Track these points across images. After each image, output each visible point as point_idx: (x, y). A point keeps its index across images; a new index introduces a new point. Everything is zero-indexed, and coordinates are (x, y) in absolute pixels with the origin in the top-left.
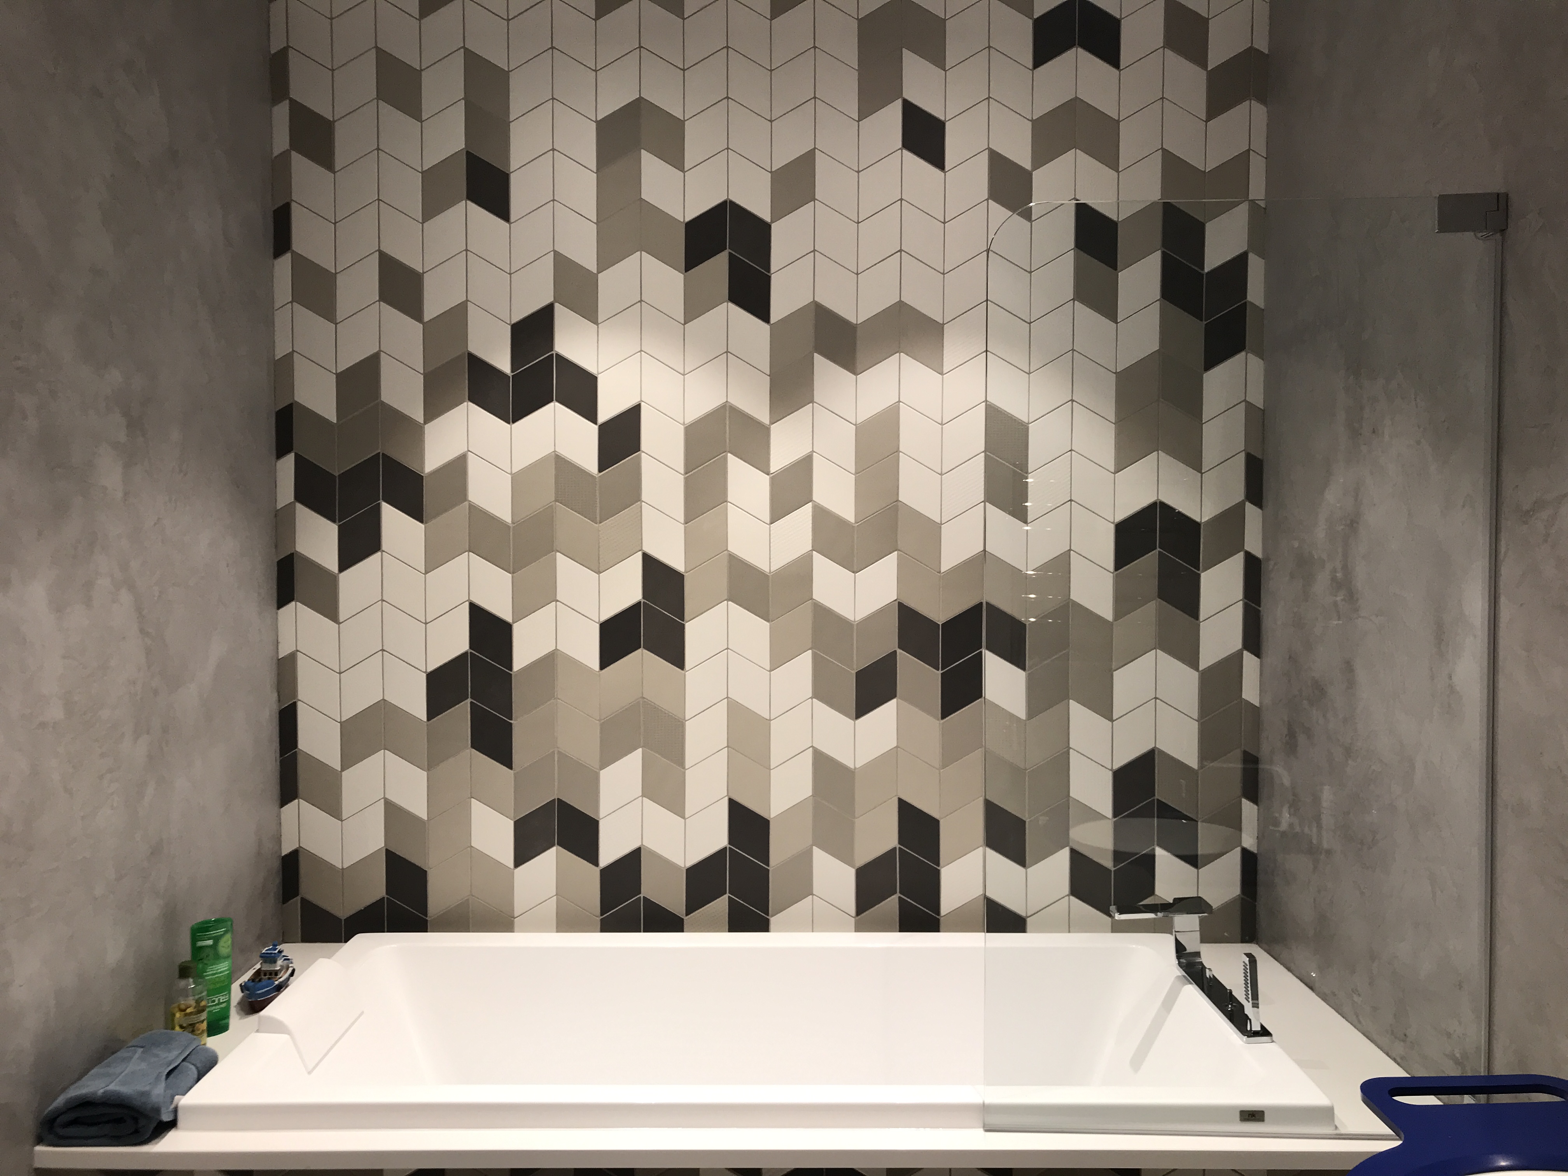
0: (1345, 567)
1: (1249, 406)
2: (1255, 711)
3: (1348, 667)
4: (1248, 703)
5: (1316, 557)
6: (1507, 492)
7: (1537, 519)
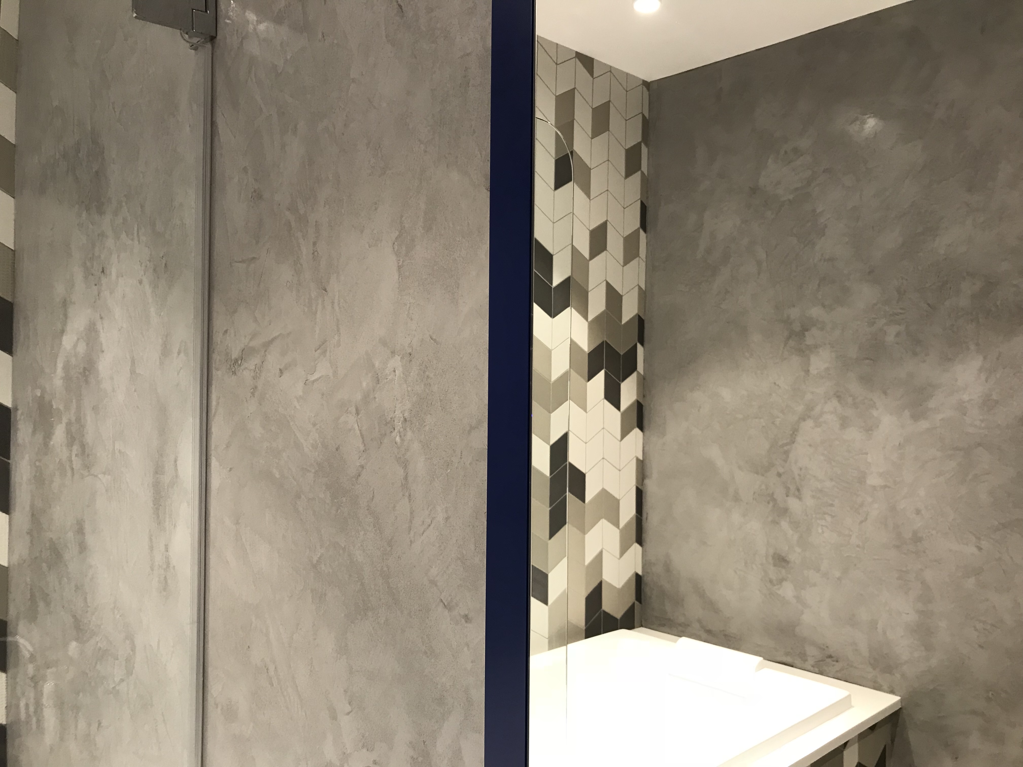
0: (78, 420)
2: (6, 572)
3: (80, 531)
5: (54, 407)
6: (217, 337)
7: (246, 368)
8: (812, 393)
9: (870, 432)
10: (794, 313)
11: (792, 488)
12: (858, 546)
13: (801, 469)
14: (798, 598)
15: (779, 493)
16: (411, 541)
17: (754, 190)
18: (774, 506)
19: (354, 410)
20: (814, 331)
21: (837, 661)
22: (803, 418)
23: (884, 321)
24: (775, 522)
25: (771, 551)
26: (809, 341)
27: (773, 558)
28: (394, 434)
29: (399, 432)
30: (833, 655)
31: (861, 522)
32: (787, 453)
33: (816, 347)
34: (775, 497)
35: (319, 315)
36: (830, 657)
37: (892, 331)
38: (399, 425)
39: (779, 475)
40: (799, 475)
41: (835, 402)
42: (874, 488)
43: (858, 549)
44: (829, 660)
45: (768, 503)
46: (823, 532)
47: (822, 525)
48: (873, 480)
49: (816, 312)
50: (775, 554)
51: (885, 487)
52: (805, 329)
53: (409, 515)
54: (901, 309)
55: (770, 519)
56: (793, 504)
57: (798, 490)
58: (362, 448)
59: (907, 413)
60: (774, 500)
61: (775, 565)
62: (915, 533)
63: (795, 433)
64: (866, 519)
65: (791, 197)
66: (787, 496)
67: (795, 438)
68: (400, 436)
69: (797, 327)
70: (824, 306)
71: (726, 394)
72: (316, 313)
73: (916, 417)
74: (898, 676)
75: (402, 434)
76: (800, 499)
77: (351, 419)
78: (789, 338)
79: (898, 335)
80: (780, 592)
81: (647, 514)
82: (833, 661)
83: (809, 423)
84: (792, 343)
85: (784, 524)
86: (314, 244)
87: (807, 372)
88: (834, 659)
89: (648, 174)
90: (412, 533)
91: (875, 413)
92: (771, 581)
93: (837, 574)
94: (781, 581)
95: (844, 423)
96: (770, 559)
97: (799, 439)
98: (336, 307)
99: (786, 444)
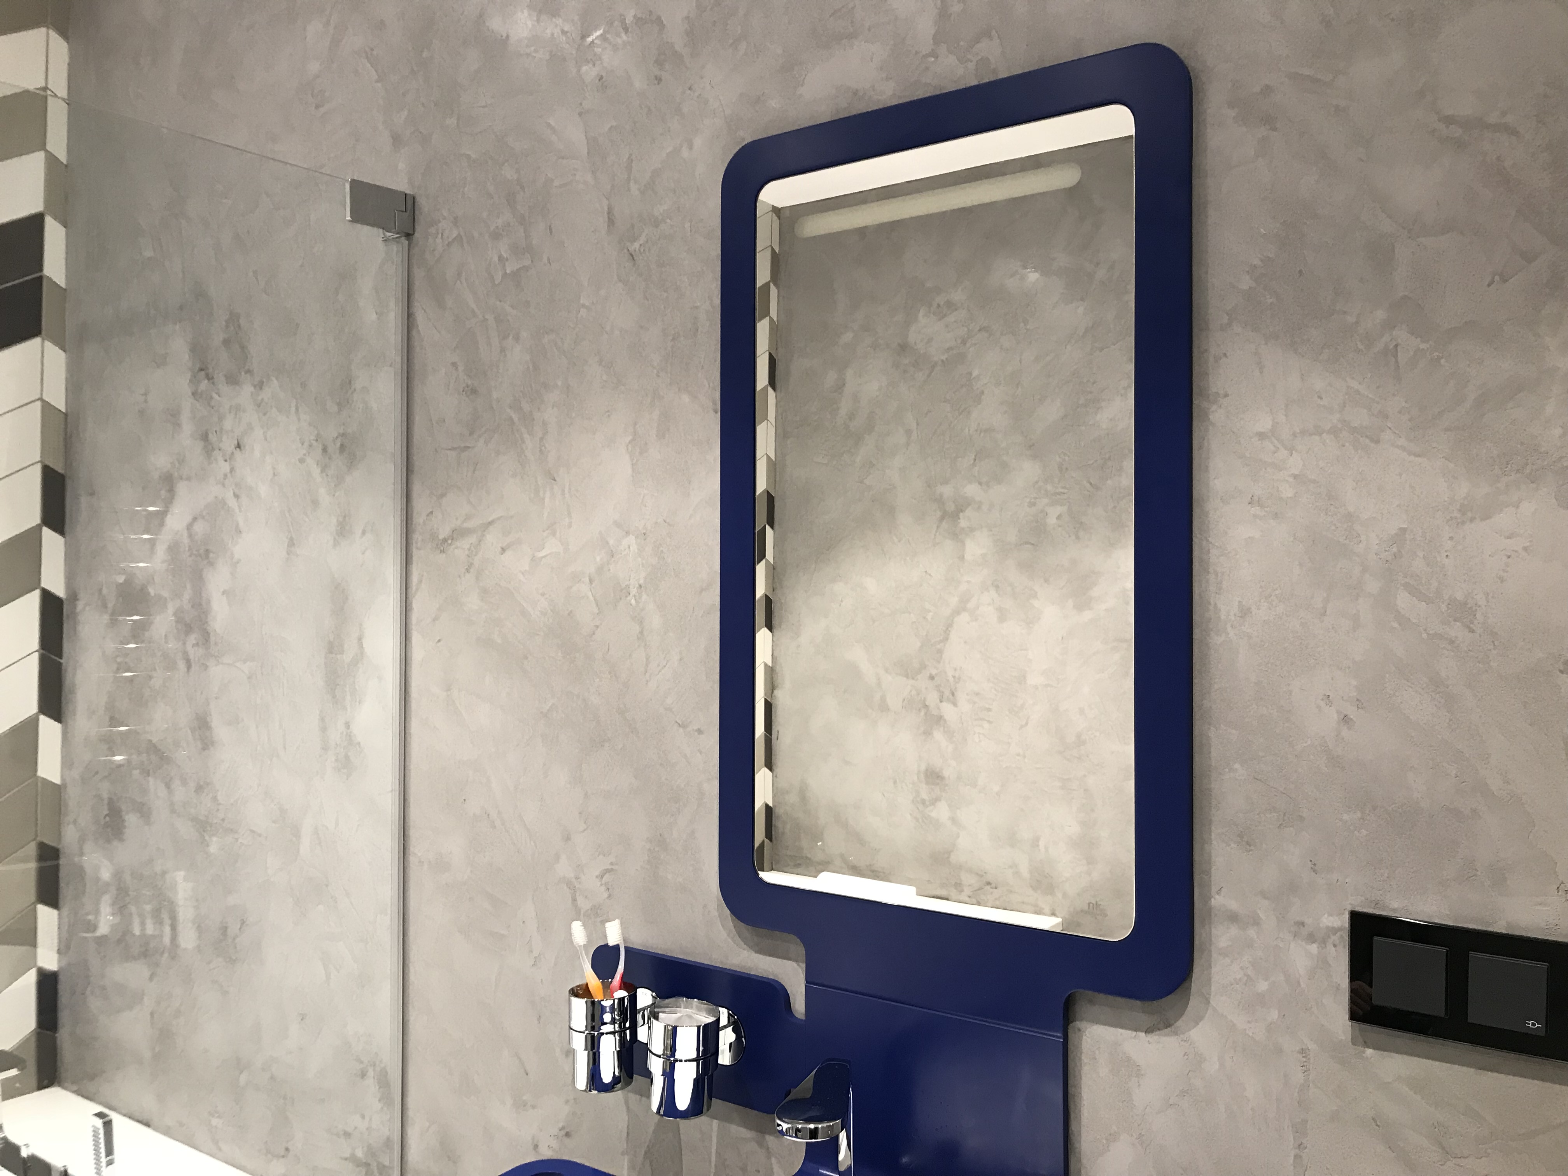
0: (197, 606)
1: (47, 408)
2: (57, 791)
3: (202, 724)
4: (46, 782)
5: (152, 594)
6: (419, 519)
7: (457, 548)
8: (968, 582)
9: (1031, 625)
10: (947, 491)
11: (947, 693)
12: (1018, 755)
13: (955, 670)
14: (954, 820)
15: (932, 698)
16: (647, 681)
17: (904, 348)
18: (926, 714)
19: (587, 580)
20: (969, 512)
21: (996, 888)
22: (957, 612)
23: (1046, 501)
24: (928, 733)
25: (923, 767)
26: (963, 523)
27: (926, 776)
28: (629, 598)
29: (635, 596)
30: (991, 882)
31: (1022, 727)
32: (940, 652)
33: (972, 530)
34: (927, 704)
35: (547, 500)
36: (989, 883)
37: (1054, 512)
38: (634, 591)
39: (932, 678)
40: (954, 677)
41: (993, 593)
42: (1036, 687)
43: (1017, 757)
44: (988, 887)
45: (920, 710)
46: (980, 741)
47: (979, 733)
48: (1035, 679)
49: (971, 490)
50: (927, 770)
51: (1047, 686)
52: (960, 510)
53: (645, 660)
54: (1064, 488)
55: (922, 729)
56: (947, 710)
57: (953, 694)
58: (596, 610)
59: (1070, 603)
60: (926, 706)
61: (927, 783)
62: (1079, 736)
63: (949, 629)
64: (1027, 724)
65: (944, 357)
66: (941, 702)
67: (949, 635)
68: (635, 600)
69: (951, 507)
70: (980, 484)
71: (871, 584)
72: (543, 499)
73: (1080, 608)
74: (1059, 895)
75: (637, 598)
76: (955, 704)
77: (584, 588)
78: (942, 518)
79: (1059, 517)
80: (933, 814)
81: (778, 732)
82: (992, 888)
83: (964, 617)
84: (944, 525)
85: (938, 735)
86: (541, 439)
87: (962, 558)
88: (993, 885)
89: (777, 321)
90: (648, 675)
91: (1036, 603)
92: (923, 802)
93: (996, 789)
94: (935, 801)
95: (1002, 615)
96: (922, 776)
97: (953, 636)
98: (567, 495)
99: (941, 642)
